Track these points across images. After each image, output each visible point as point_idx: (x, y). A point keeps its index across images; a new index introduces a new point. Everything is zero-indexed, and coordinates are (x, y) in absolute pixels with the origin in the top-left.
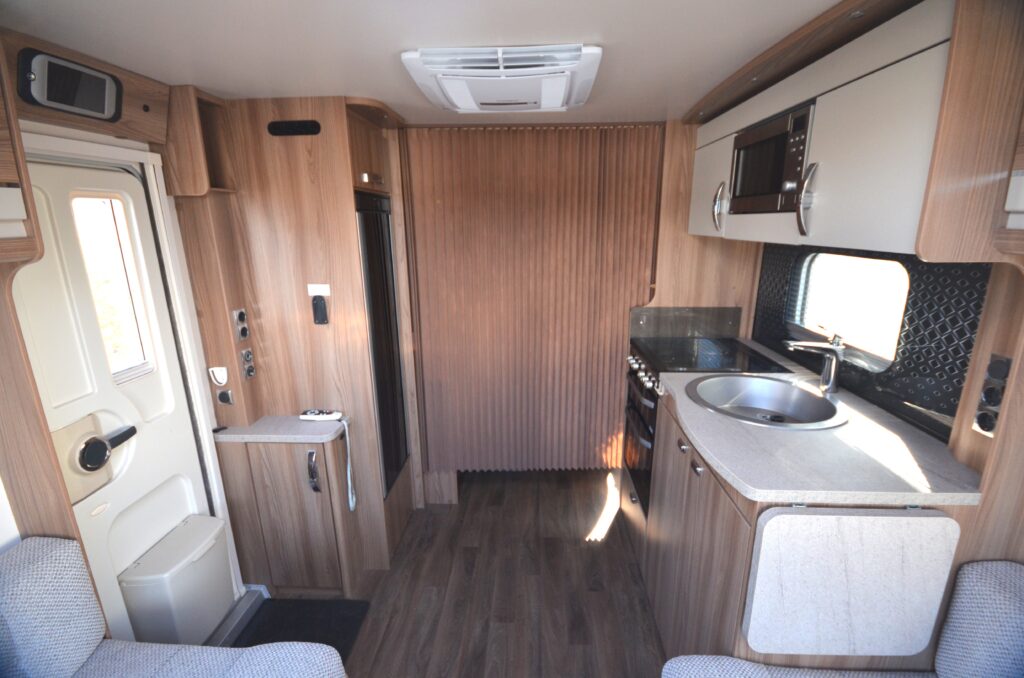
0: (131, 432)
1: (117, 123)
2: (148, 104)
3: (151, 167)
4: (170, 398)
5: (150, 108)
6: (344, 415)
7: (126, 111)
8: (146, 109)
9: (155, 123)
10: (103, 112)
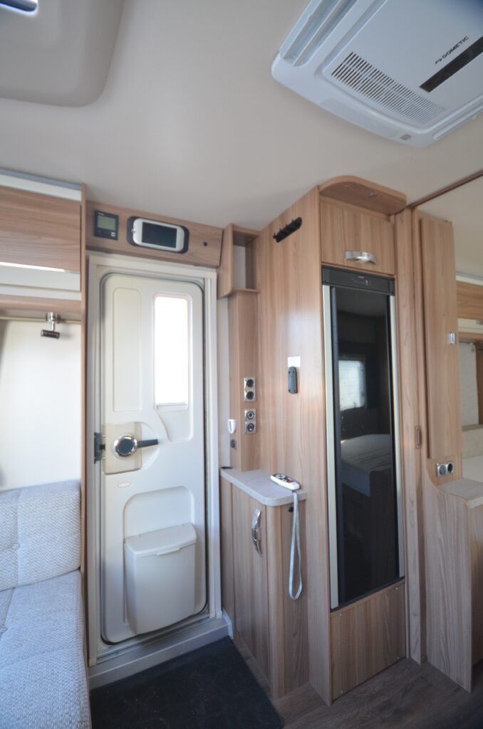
0: (155, 442)
1: (186, 254)
2: (207, 241)
3: (209, 281)
4: (193, 432)
5: (208, 244)
6: (300, 488)
7: (191, 247)
8: (205, 244)
9: (212, 253)
10: (175, 246)
